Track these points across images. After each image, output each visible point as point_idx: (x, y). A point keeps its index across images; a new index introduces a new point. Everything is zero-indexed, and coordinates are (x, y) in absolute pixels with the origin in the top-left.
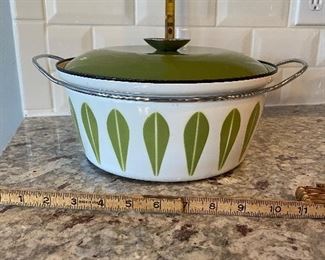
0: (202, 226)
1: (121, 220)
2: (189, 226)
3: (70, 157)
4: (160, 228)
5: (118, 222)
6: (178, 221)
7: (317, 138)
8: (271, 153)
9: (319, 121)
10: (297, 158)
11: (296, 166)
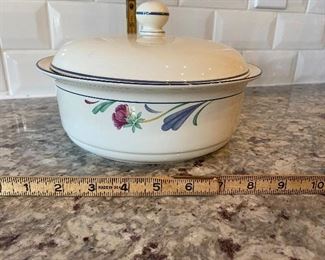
0: (172, 244)
1: (57, 241)
2: (154, 246)
3: (13, 146)
4: (112, 252)
5: (52, 244)
6: (138, 238)
7: (283, 117)
8: (241, 134)
9: (280, 101)
10: (269, 140)
11: (272, 150)
